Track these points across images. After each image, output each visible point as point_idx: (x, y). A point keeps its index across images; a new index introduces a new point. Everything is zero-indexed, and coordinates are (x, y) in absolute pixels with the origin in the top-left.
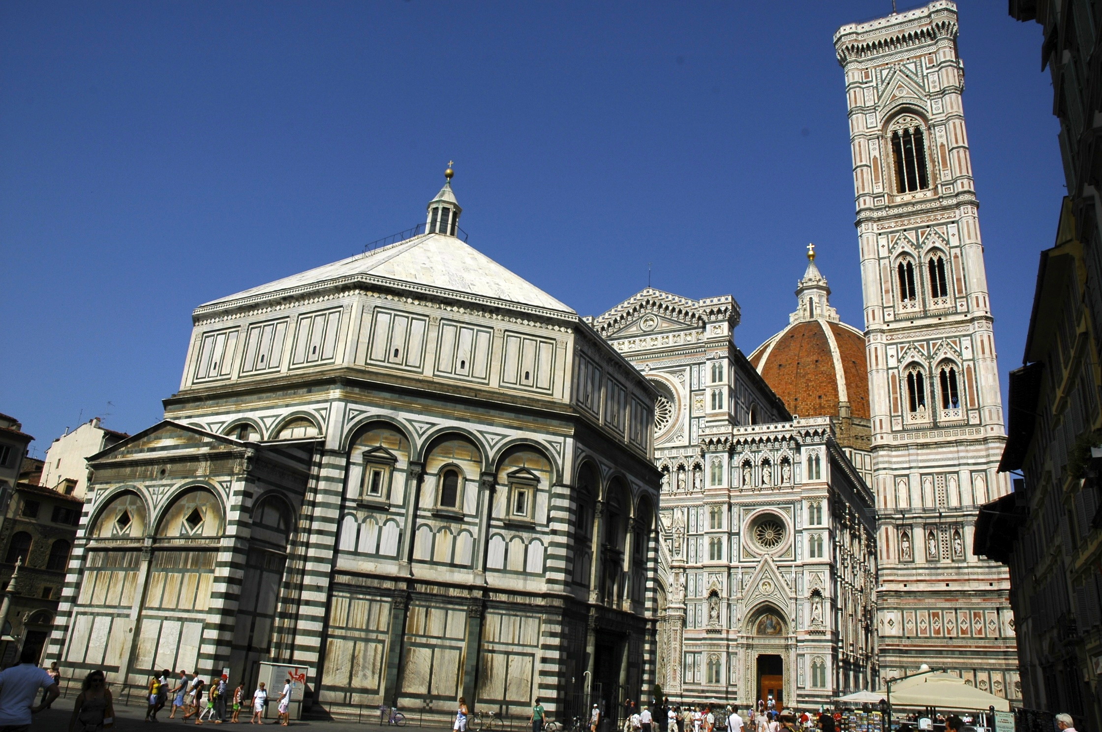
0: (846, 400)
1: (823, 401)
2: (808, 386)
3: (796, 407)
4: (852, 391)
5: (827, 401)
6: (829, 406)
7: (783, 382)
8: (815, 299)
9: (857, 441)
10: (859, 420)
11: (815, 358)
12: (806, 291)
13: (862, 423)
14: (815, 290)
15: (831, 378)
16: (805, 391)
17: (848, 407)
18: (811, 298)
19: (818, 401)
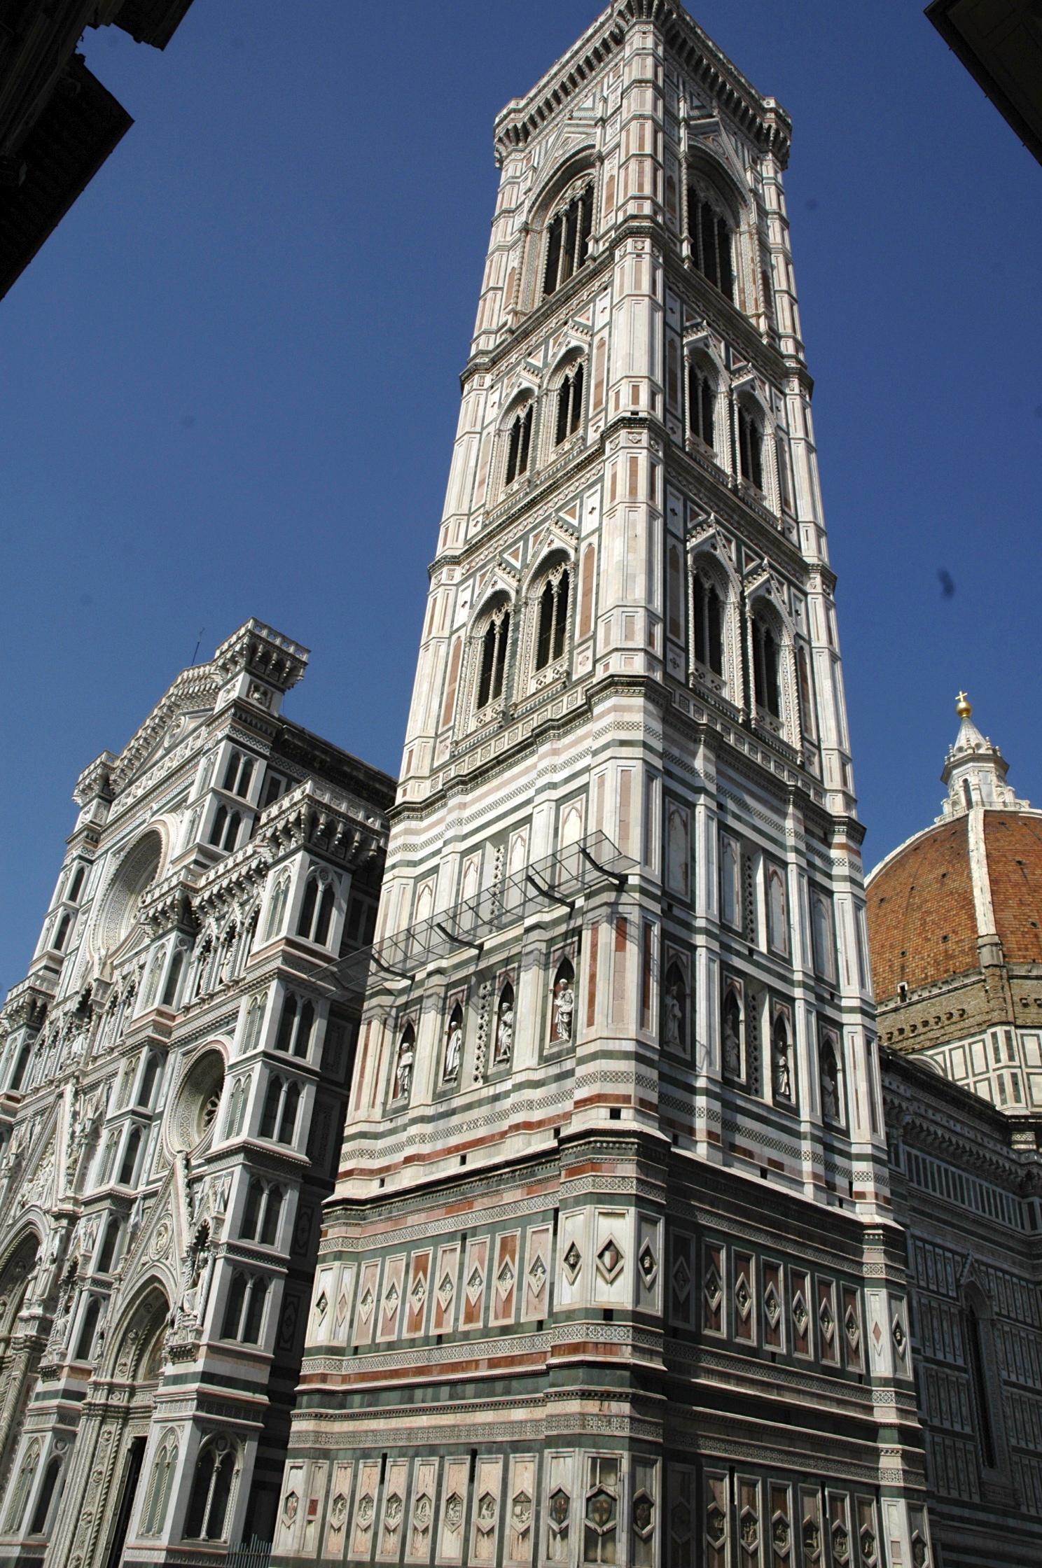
0: (993, 930)
1: (951, 945)
2: (924, 924)
3: (903, 968)
4: (1008, 915)
5: (957, 942)
6: (962, 951)
7: (884, 928)
8: (973, 780)
9: (1027, 1010)
10: (1029, 967)
11: (942, 870)
12: (955, 772)
13: (1034, 973)
14: (971, 764)
15: (965, 899)
16: (919, 934)
17: (996, 944)
18: (966, 781)
19: (942, 947)
